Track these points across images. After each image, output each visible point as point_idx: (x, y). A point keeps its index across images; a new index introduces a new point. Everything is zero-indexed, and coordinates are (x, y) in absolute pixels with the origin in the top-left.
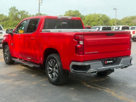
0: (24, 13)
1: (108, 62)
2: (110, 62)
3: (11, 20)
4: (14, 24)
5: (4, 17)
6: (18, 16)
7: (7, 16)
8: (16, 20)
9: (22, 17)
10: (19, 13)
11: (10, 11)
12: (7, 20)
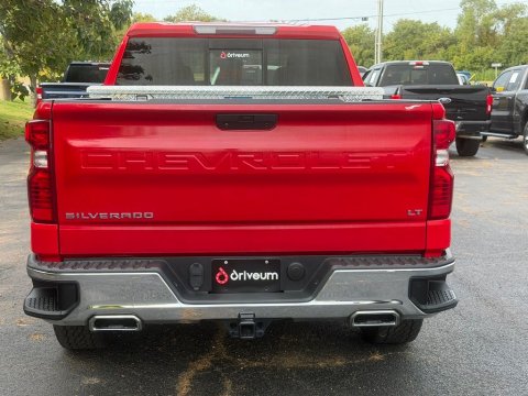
0: (519, 16)
1: (236, 276)
2: (256, 276)
3: (462, 46)
4: (475, 61)
5: (439, 36)
6: (492, 28)
7: (452, 31)
8: (482, 43)
9: (507, 30)
10: (499, 17)
11: (465, 9)
12: (451, 44)
